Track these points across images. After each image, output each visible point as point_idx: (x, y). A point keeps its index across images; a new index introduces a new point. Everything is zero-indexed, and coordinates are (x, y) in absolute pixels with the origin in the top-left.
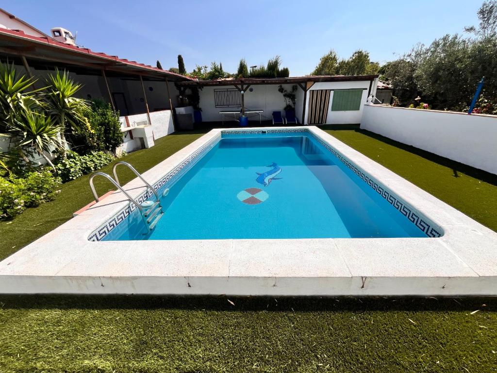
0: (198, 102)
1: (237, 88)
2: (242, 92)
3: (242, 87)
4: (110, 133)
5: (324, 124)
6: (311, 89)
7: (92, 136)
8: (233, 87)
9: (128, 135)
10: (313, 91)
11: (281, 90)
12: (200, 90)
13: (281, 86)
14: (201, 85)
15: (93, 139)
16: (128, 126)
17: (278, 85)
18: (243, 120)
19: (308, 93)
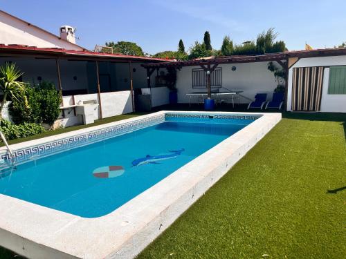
0: (175, 83)
1: (203, 67)
2: (208, 72)
3: (209, 66)
4: (46, 109)
5: (318, 111)
6: (295, 66)
7: (27, 110)
8: (199, 67)
9: (72, 112)
10: (298, 69)
11: (271, 68)
12: (178, 70)
13: (271, 63)
14: (180, 65)
15: (28, 112)
16: (74, 104)
17: (268, 62)
18: (208, 103)
19: (290, 71)
